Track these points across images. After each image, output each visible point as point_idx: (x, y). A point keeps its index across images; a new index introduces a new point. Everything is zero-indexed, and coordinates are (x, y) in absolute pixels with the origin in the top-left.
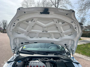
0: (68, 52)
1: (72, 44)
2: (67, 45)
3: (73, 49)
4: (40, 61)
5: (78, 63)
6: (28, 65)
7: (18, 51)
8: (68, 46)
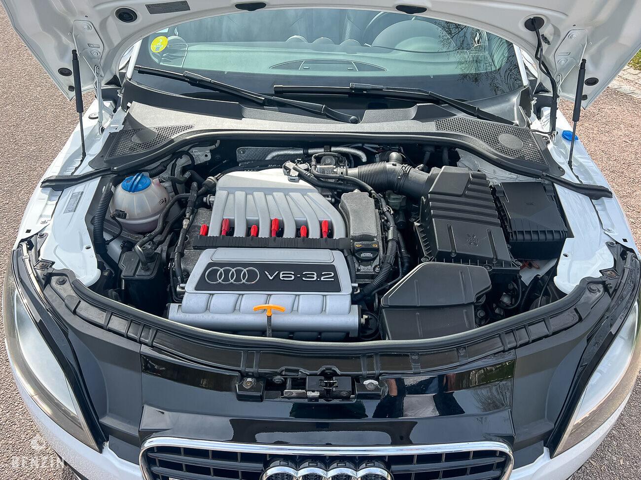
0: (542, 89)
1: (603, 16)
2: (546, 31)
3: (596, 63)
4: (301, 176)
5: (596, 193)
6: (209, 207)
7: (114, 81)
8: (557, 32)
